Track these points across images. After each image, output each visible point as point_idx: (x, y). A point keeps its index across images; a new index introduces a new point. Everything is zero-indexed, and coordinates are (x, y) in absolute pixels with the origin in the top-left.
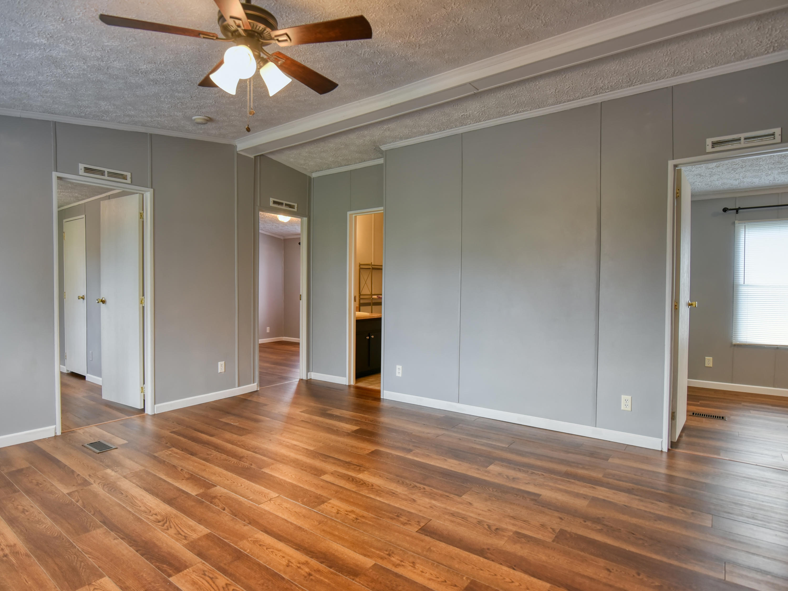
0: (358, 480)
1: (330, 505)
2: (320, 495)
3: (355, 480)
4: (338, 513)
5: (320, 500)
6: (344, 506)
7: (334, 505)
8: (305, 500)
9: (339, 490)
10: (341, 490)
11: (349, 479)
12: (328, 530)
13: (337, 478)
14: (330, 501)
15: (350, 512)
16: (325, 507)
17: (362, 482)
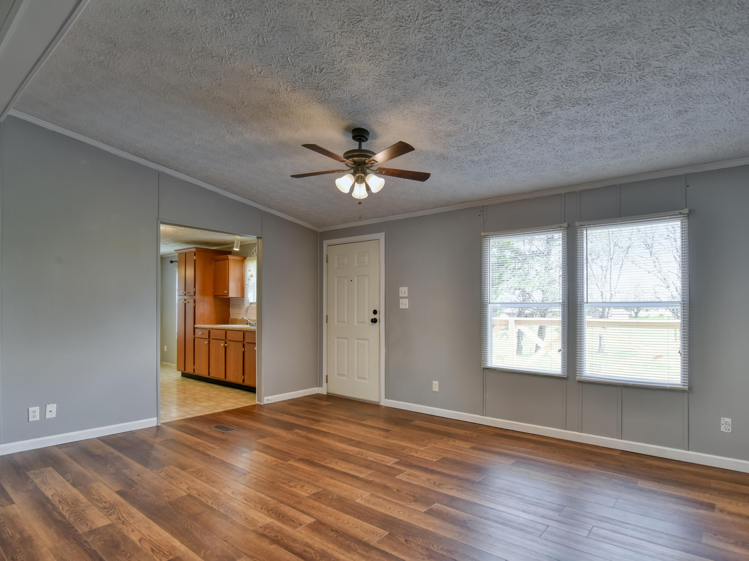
0: (274, 516)
1: (308, 492)
2: (317, 501)
3: (278, 515)
4: (303, 486)
5: (317, 496)
6: (297, 491)
7: (304, 492)
8: (330, 497)
9: (297, 505)
10: (295, 504)
11: (283, 517)
12: (312, 477)
13: (296, 519)
14: (308, 495)
15: (293, 487)
16: (312, 490)
17: (270, 512)
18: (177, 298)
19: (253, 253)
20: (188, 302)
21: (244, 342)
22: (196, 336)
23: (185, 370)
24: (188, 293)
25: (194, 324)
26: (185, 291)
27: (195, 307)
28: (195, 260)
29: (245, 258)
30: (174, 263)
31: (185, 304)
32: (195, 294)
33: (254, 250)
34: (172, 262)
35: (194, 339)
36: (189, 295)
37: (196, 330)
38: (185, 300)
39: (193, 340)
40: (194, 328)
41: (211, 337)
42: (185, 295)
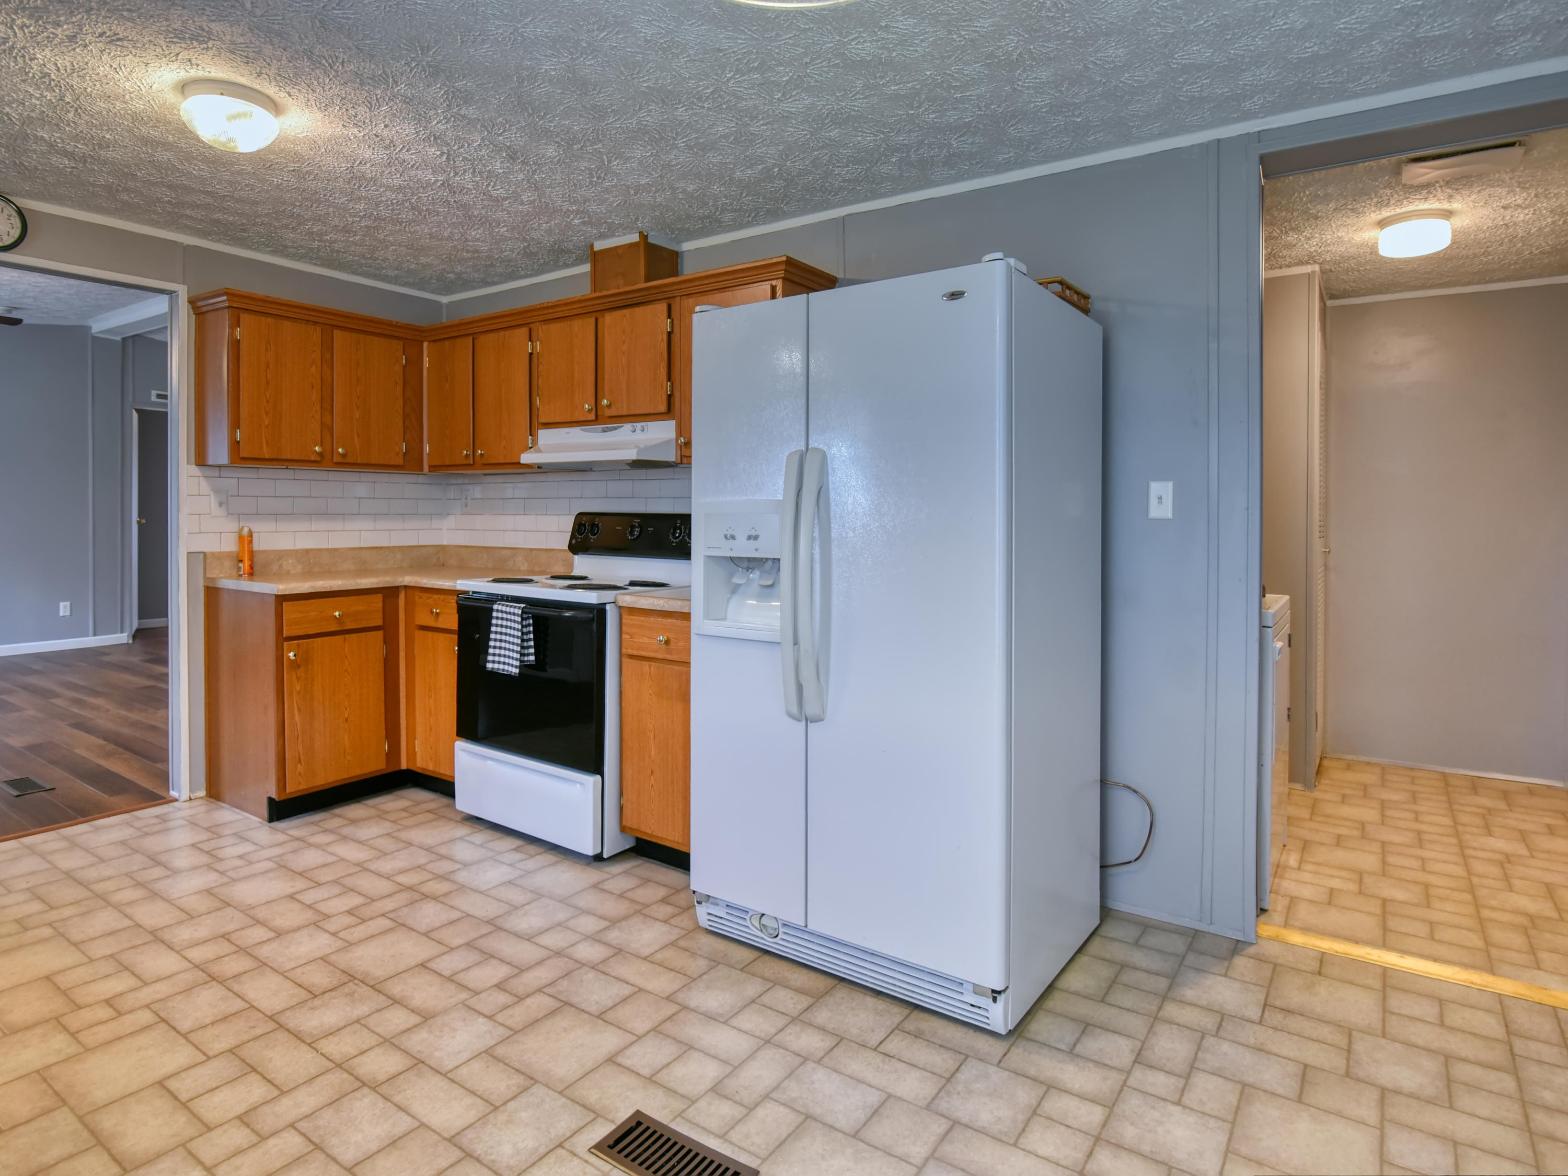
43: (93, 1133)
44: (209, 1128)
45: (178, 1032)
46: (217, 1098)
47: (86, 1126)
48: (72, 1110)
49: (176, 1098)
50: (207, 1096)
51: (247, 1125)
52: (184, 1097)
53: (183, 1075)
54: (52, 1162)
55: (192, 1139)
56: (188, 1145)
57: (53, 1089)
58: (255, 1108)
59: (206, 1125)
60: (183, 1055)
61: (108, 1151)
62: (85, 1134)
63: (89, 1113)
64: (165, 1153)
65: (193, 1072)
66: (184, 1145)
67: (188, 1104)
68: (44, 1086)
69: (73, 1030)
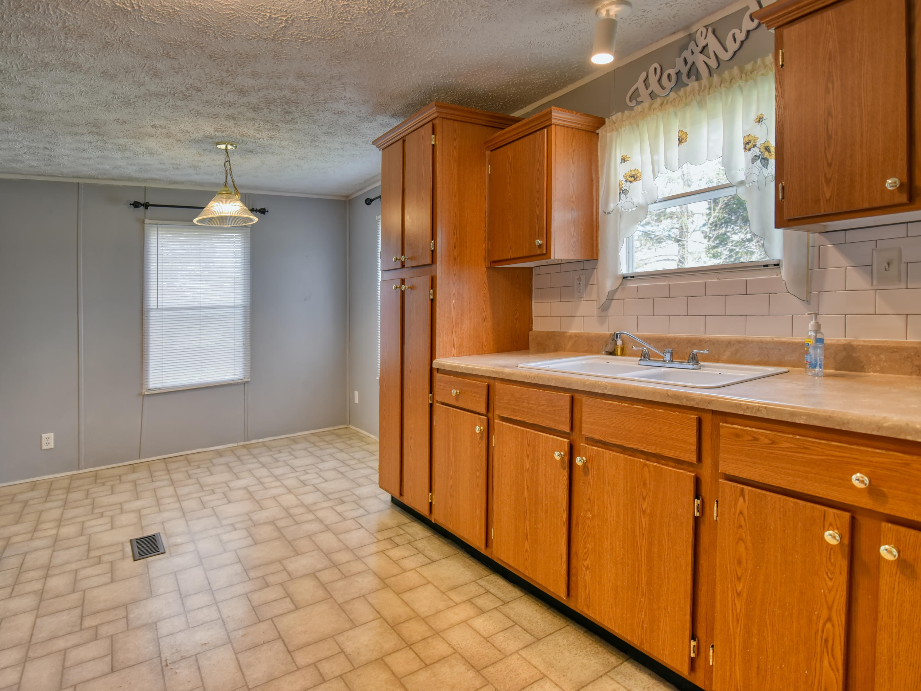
18: (380, 279)
19: (635, 95)
20: (412, 288)
21: (706, 473)
22: (438, 398)
23: (401, 494)
24: (411, 259)
25: (432, 356)
26: (403, 254)
27: (433, 301)
28: (433, 145)
29: (601, 122)
30: (373, 203)
31: (403, 293)
32: (433, 260)
33: (640, 84)
34: (369, 202)
35: (431, 405)
36: (415, 264)
37: (438, 376)
38: (403, 282)
39: (427, 407)
40: (431, 369)
41: (499, 411)
42: (403, 266)
43: (326, 589)
44: (281, 584)
45: (283, 641)
46: (273, 596)
47: (329, 593)
48: (336, 601)
49: (291, 599)
50: (278, 598)
51: (266, 583)
52: (288, 599)
53: (286, 611)
54: (340, 580)
55: (288, 581)
56: (290, 579)
57: (346, 614)
58: (260, 589)
59: (282, 585)
60: (284, 623)
61: (320, 581)
62: (329, 589)
63: (328, 599)
64: (299, 577)
65: (281, 612)
66: (292, 579)
67: (287, 595)
68: (351, 617)
69: (342, 654)
